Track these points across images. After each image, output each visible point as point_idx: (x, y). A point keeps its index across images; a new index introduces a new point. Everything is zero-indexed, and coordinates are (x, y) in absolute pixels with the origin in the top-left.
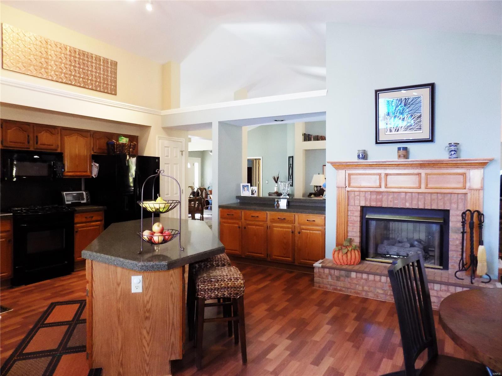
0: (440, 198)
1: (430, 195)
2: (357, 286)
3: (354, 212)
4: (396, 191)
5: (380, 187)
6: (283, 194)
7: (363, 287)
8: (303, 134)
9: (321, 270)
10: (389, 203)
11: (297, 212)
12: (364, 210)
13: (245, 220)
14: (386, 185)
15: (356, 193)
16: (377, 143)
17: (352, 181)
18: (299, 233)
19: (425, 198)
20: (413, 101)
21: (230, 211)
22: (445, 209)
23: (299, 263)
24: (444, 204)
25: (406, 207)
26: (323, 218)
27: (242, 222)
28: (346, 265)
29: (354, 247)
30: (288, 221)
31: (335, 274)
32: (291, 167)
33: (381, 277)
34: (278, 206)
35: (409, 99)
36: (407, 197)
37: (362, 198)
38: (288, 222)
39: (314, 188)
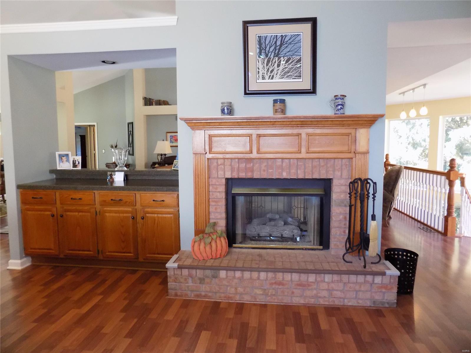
0: (322, 164)
1: (311, 161)
2: (229, 288)
3: (218, 186)
4: (271, 157)
5: (251, 153)
6: (118, 165)
7: (236, 289)
8: (143, 98)
9: (178, 272)
10: (262, 172)
11: (138, 190)
12: (230, 183)
13: (61, 204)
14: (259, 149)
15: (220, 162)
16: (246, 94)
17: (214, 145)
18: (143, 218)
19: (305, 165)
20: (291, 40)
21: (35, 192)
22: (328, 178)
23: (144, 259)
24: (327, 172)
25: (283, 178)
26: (175, 197)
27: (56, 208)
28: (211, 259)
29: (219, 234)
30: (126, 202)
31: (197, 275)
32: (131, 134)
33: (260, 273)
34: (112, 182)
35: (286, 37)
36: (284, 165)
37: (228, 168)
38: (126, 204)
39: (158, 157)
